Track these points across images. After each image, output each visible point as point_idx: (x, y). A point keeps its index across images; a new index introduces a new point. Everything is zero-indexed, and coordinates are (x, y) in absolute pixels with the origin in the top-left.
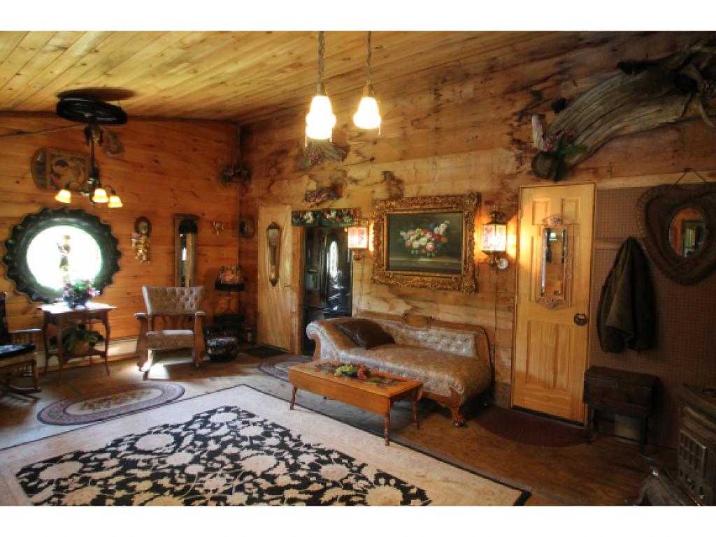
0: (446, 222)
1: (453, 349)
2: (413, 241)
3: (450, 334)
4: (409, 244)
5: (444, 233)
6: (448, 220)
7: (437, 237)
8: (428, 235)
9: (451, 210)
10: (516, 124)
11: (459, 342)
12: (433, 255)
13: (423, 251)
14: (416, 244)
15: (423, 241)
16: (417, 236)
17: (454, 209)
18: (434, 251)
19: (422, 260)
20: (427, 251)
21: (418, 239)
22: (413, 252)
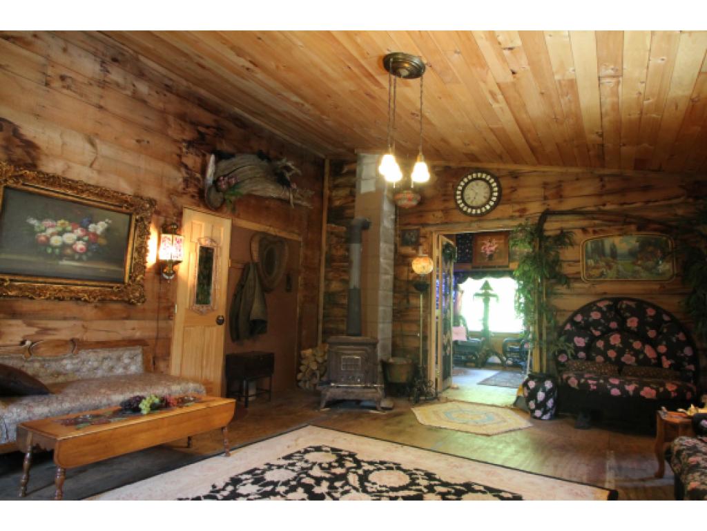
0: (107, 220)
1: (119, 371)
2: (52, 235)
3: (115, 354)
4: (43, 238)
5: (102, 233)
6: (110, 219)
7: (91, 236)
8: (79, 232)
9: (119, 209)
10: (184, 150)
11: (127, 361)
12: (84, 257)
13: (69, 251)
14: (56, 241)
15: (69, 238)
16: (60, 229)
17: (124, 209)
18: (85, 253)
19: (65, 263)
20: (75, 251)
21: (60, 234)
22: (49, 251)
